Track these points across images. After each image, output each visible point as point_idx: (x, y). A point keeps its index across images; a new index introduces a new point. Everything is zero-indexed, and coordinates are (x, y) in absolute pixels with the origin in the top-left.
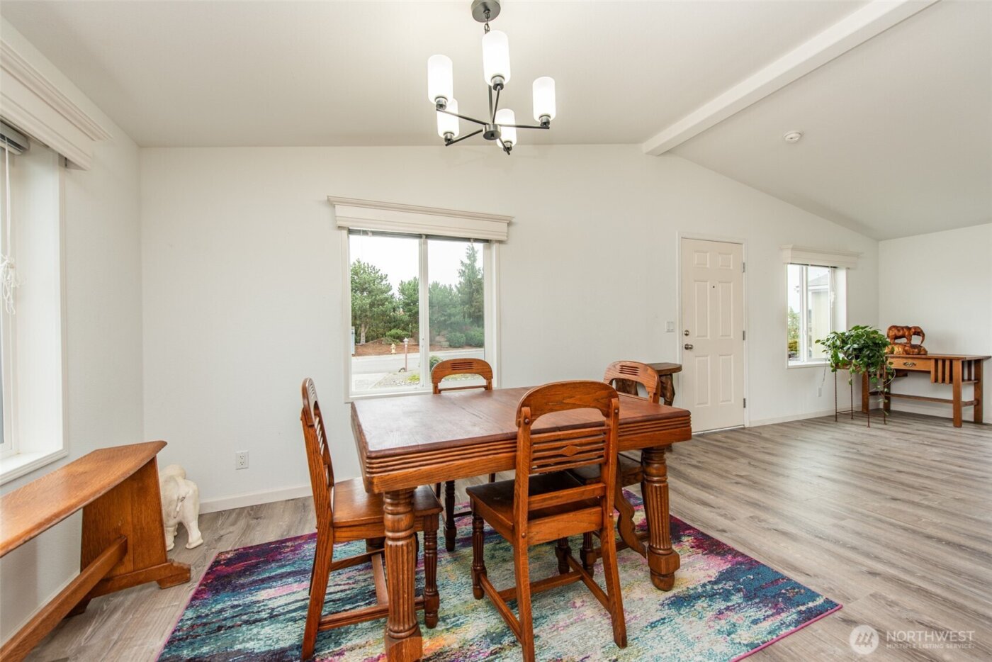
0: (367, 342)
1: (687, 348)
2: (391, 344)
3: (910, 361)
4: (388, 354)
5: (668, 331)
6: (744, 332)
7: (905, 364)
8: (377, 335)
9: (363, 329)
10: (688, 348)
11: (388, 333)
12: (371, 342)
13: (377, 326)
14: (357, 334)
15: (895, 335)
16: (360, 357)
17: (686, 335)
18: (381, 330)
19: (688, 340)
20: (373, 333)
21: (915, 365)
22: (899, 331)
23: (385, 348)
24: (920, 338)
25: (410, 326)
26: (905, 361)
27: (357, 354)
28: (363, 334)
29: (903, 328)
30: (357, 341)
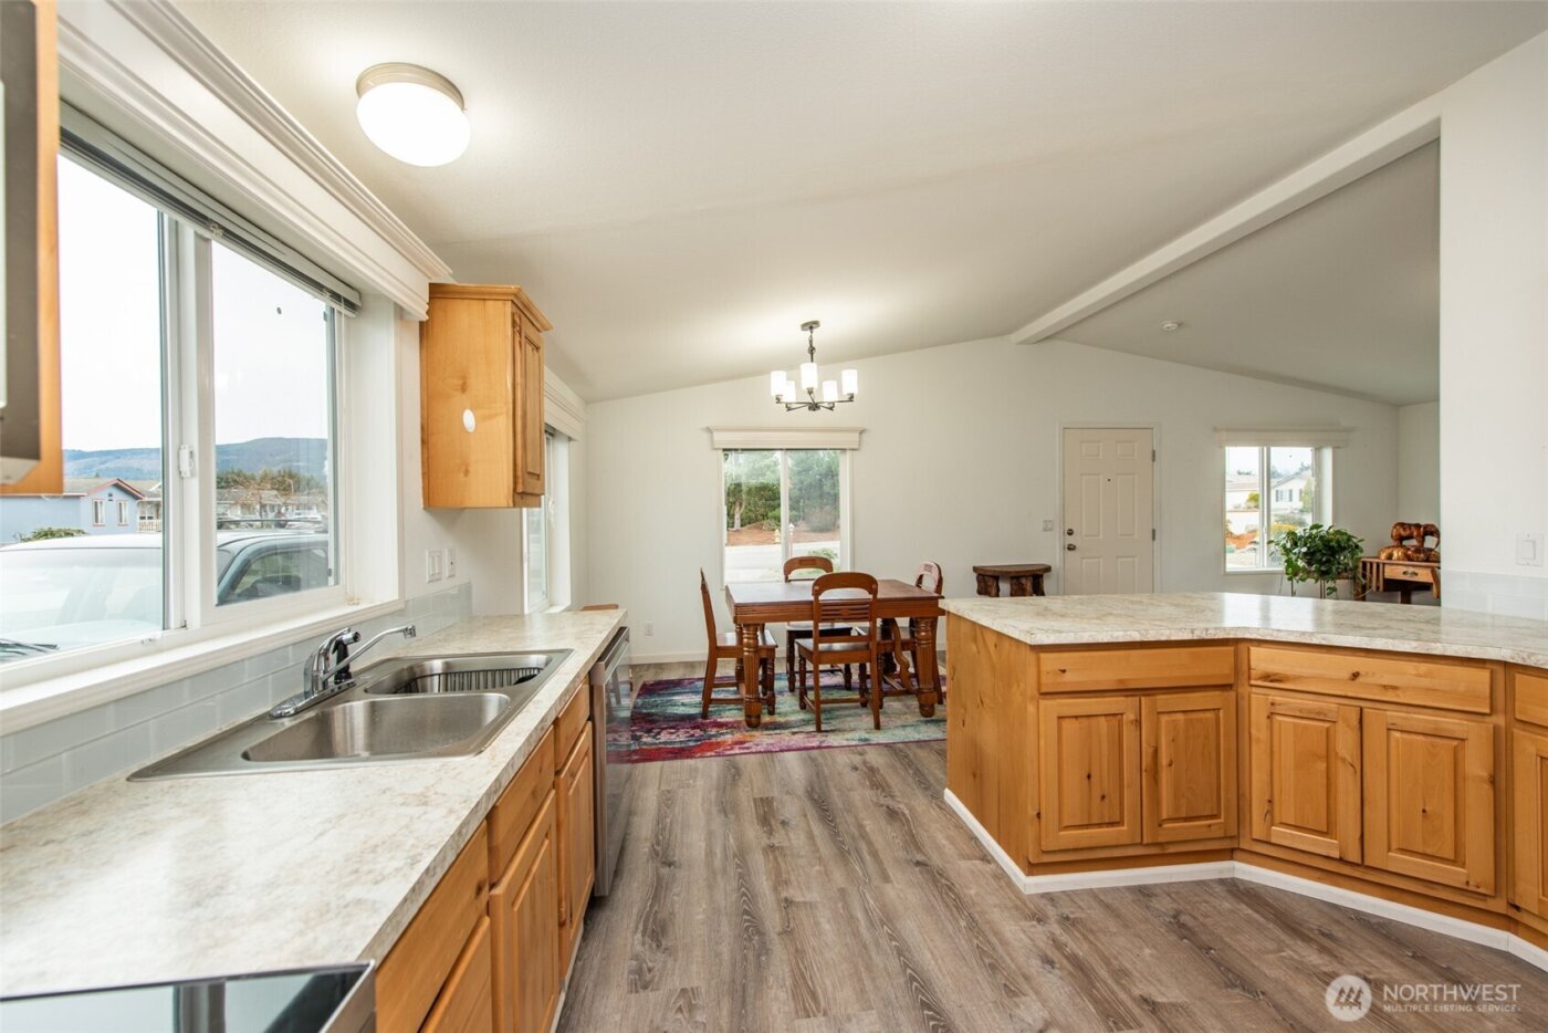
0: (742, 526)
1: (1069, 549)
2: (774, 530)
3: (1411, 570)
4: (769, 543)
5: (1045, 530)
6: (1154, 531)
7: (1405, 573)
8: (756, 516)
9: (737, 509)
10: (1071, 548)
11: (770, 514)
12: (749, 526)
13: (756, 504)
14: (730, 516)
15: (1400, 534)
16: (734, 548)
17: (1070, 534)
18: (762, 510)
19: (1070, 540)
20: (750, 514)
21: (1416, 574)
22: (1404, 529)
23: (765, 535)
24: (1435, 539)
25: (801, 504)
26: (1405, 569)
27: (730, 543)
28: (737, 516)
29: (1410, 525)
30: (730, 525)
